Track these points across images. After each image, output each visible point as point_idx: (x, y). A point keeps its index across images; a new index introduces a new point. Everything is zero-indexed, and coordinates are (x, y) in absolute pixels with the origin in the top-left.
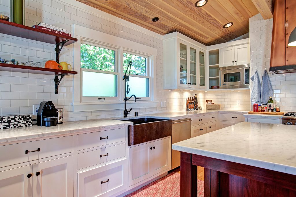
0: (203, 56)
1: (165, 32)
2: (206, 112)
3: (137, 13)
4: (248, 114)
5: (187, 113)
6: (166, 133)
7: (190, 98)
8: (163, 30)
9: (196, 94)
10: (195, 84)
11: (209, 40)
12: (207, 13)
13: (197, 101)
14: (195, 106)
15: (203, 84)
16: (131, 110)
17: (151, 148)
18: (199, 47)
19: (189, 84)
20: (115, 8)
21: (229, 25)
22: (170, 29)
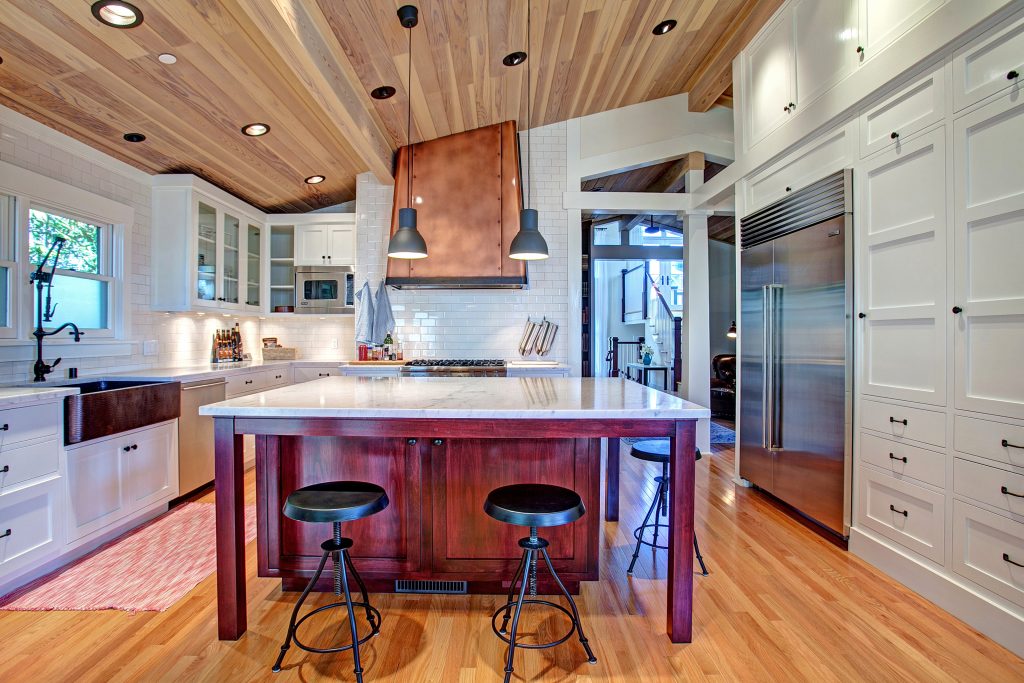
0: (258, 234)
1: (160, 168)
2: (261, 364)
3: (82, 113)
4: (348, 366)
5: (214, 368)
6: (164, 411)
7: (221, 334)
8: (154, 162)
9: (237, 324)
10: (236, 301)
11: (273, 201)
12: (268, 150)
13: (239, 340)
14: (234, 352)
15: (253, 300)
16: (58, 361)
17: (127, 449)
18: (248, 216)
19: (220, 299)
20: (8, 89)
21: (316, 180)
22: (174, 165)
